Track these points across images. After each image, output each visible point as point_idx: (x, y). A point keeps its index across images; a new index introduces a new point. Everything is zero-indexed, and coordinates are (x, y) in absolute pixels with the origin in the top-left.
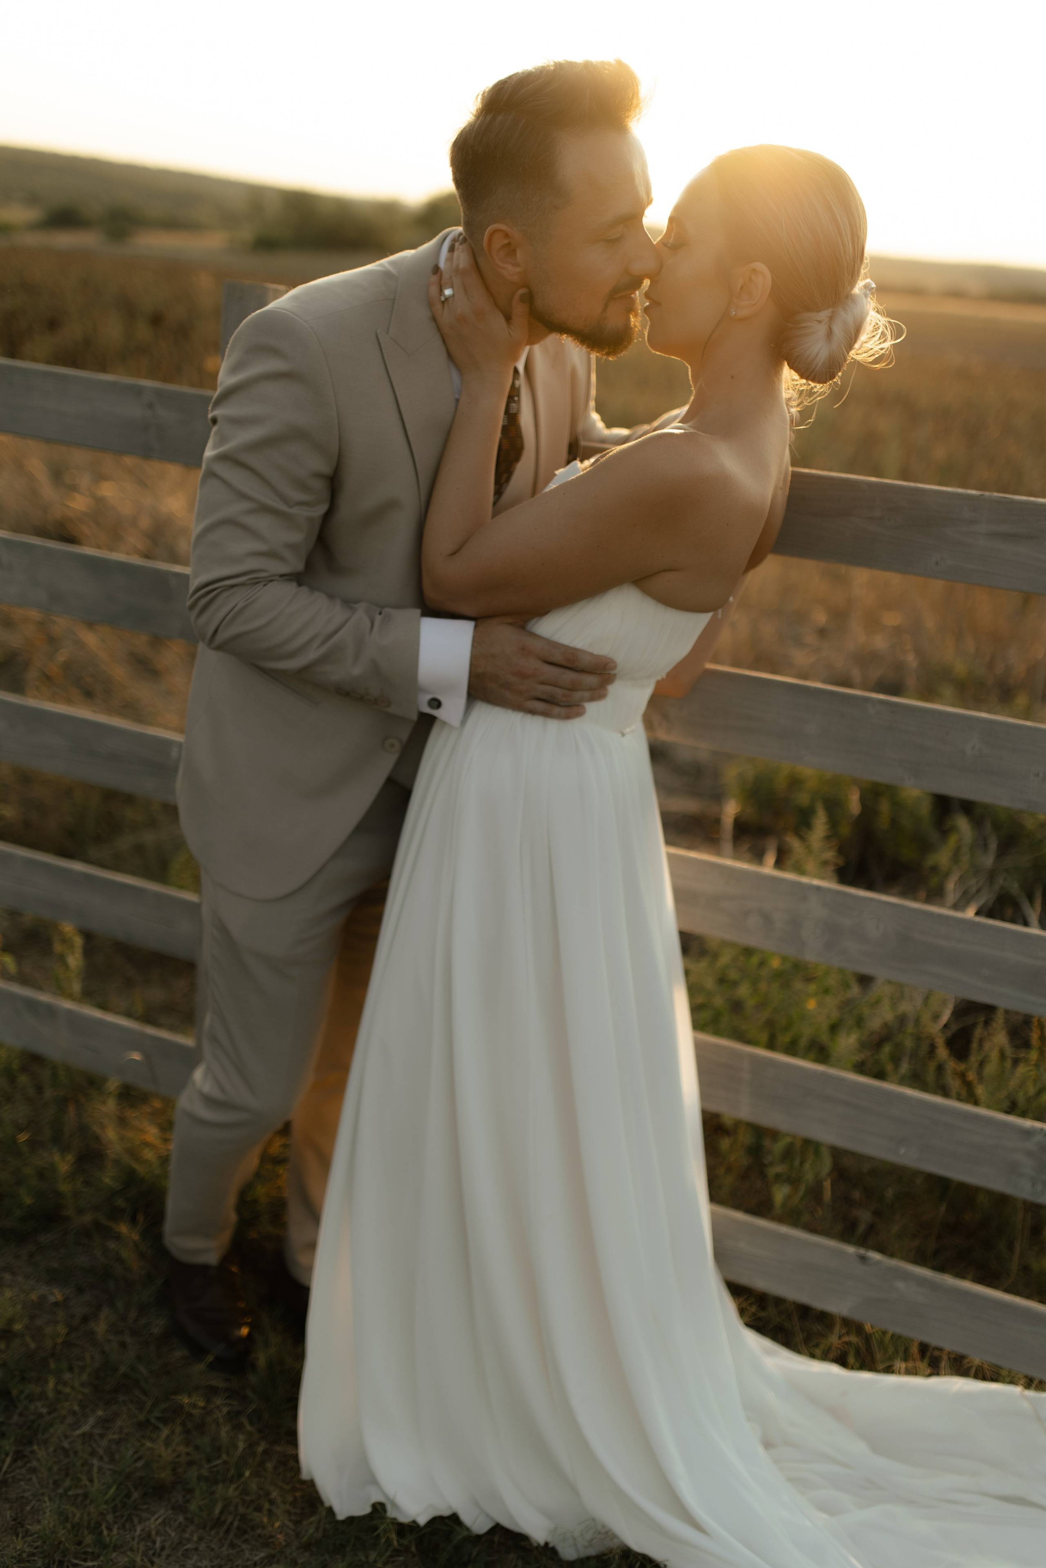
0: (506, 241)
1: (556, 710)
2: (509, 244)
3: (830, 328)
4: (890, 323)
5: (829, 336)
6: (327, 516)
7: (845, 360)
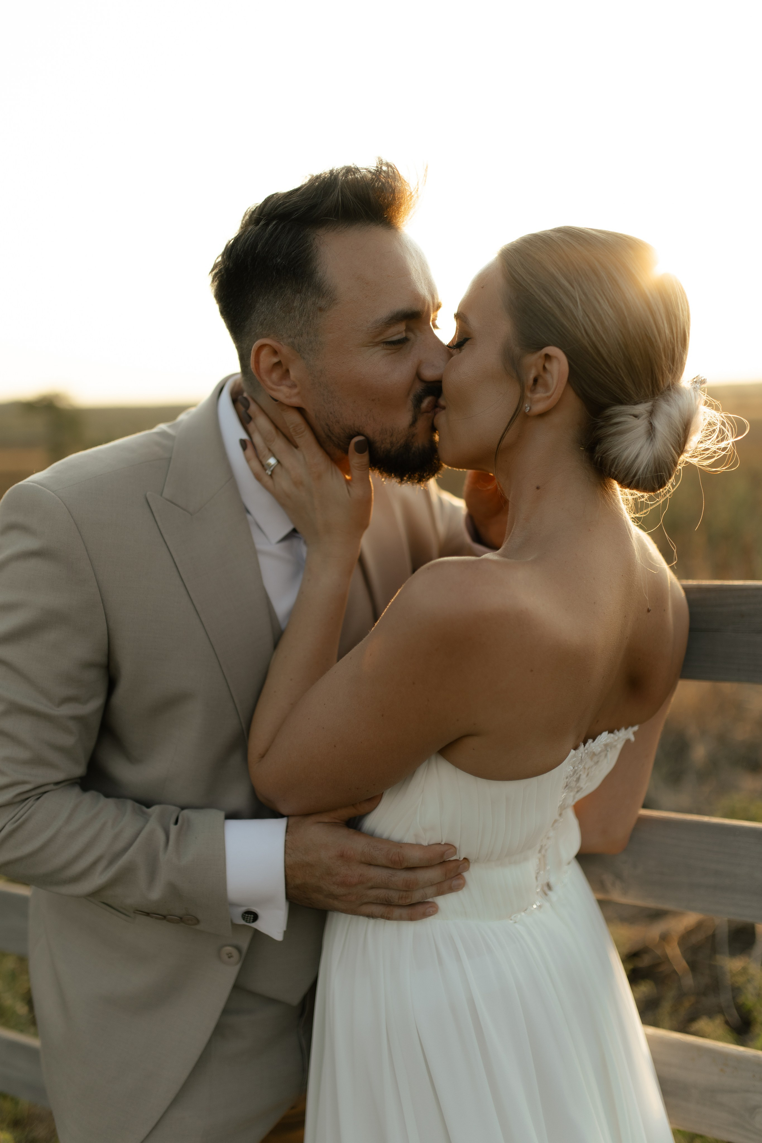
0: (275, 360)
1: (397, 912)
2: (279, 364)
3: (651, 424)
4: (729, 418)
5: (650, 434)
6: (107, 708)
7: (675, 464)
